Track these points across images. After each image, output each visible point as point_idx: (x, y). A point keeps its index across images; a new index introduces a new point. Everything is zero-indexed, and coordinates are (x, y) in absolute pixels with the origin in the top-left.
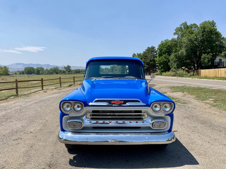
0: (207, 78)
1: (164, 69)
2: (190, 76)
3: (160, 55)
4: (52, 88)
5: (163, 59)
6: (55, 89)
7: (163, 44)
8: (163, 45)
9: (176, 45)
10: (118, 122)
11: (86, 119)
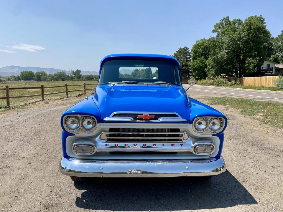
0: (252, 88)
1: (199, 77)
2: (230, 85)
3: (195, 58)
4: (56, 98)
5: (198, 63)
6: (60, 99)
7: (198, 44)
8: (198, 46)
9: (215, 46)
10: (146, 144)
11: (100, 141)
